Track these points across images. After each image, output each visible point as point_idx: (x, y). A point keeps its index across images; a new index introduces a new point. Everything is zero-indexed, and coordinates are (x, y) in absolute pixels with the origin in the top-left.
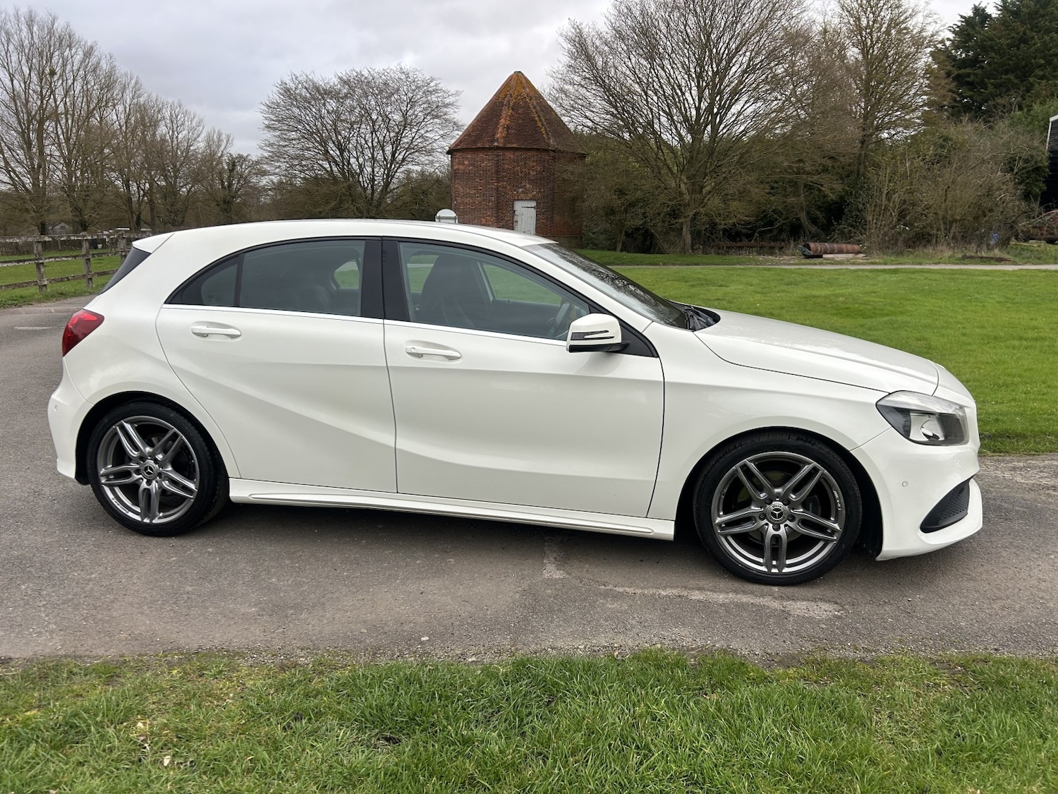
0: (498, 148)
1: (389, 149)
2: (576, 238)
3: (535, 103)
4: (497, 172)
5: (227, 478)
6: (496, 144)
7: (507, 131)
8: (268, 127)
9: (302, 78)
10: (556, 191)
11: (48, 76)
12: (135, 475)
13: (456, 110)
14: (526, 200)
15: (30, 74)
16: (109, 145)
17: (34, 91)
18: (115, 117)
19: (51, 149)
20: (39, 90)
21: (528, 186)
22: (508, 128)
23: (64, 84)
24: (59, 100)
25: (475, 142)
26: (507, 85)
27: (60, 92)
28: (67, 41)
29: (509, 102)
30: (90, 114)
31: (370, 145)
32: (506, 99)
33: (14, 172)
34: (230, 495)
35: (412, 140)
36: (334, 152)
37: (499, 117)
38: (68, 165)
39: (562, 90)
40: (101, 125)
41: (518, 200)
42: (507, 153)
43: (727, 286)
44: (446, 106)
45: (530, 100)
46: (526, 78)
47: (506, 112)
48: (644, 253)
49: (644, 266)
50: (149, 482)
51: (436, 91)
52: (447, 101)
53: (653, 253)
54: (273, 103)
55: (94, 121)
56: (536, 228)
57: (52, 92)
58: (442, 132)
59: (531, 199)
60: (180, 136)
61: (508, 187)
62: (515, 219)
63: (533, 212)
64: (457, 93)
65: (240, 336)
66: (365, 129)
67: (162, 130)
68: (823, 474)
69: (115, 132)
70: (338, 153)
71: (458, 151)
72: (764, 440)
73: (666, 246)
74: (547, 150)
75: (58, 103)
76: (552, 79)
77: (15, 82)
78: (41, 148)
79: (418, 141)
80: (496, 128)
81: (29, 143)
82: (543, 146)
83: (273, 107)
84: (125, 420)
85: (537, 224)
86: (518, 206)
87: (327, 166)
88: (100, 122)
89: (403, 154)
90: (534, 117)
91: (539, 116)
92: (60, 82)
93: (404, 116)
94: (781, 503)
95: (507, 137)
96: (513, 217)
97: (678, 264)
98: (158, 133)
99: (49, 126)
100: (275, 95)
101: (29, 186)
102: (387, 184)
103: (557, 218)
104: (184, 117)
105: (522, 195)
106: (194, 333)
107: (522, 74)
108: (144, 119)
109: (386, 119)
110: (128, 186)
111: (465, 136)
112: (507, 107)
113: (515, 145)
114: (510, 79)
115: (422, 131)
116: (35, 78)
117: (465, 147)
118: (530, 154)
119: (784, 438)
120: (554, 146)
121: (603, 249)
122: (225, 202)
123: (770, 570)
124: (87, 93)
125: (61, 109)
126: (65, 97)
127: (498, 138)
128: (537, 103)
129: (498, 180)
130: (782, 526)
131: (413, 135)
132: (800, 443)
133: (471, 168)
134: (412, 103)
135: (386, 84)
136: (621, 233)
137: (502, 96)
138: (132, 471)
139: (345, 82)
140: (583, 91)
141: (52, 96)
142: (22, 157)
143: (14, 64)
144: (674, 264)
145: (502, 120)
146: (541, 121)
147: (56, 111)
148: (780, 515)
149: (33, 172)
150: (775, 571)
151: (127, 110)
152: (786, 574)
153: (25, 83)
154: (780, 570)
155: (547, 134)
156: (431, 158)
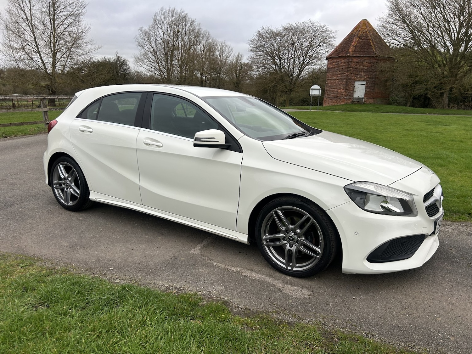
0: (349, 56)
1: (301, 58)
2: (386, 99)
3: (371, 34)
4: (348, 68)
5: (89, 190)
6: (348, 54)
7: (355, 48)
8: (251, 50)
9: (266, 29)
10: (377, 76)
11: (176, 33)
12: (63, 185)
13: (335, 40)
14: (361, 81)
15: (170, 33)
16: (196, 60)
17: (171, 39)
18: (199, 49)
19: (175, 62)
20: (173, 38)
21: (363, 74)
22: (356, 47)
23: (182, 36)
24: (180, 42)
25: (338, 54)
26: (358, 26)
27: (180, 39)
28: (184, 19)
29: (358, 34)
30: (190, 47)
31: (293, 57)
32: (357, 33)
33: (162, 71)
34: (90, 198)
35: (313, 54)
36: (277, 60)
37: (352, 41)
38: (180, 67)
39: (384, 27)
40: (194, 52)
41: (357, 81)
42: (353, 59)
43: (449, 126)
44: (330, 38)
45: (369, 33)
46: (368, 22)
47: (356, 39)
48: (424, 107)
49: (418, 114)
50: (67, 189)
51: (326, 31)
52: (331, 35)
53: (429, 108)
54: (253, 40)
55: (192, 51)
56: (365, 94)
57: (177, 39)
58: (326, 50)
59: (363, 81)
60: (223, 55)
61: (353, 75)
62: (355, 90)
63: (364, 87)
64: (336, 32)
65: (92, 132)
66: (292, 50)
67: (217, 53)
68: (313, 221)
69: (199, 54)
70: (279, 61)
71: (330, 58)
72: (285, 200)
73: (436, 104)
74: (373, 57)
75: (179, 43)
76: (379, 22)
77: (165, 35)
78: (172, 61)
79: (316, 54)
80: (350, 47)
81: (167, 59)
82: (372, 54)
83: (253, 41)
84: (60, 163)
85: (365, 92)
86: (357, 84)
87: (274, 67)
88: (194, 51)
89: (308, 61)
90: (369, 41)
91: (372, 40)
92: (181, 35)
93: (310, 43)
94: (293, 234)
95: (354, 51)
96: (354, 89)
97: (437, 114)
98: (216, 54)
99: (176, 53)
100: (254, 37)
101: (166, 76)
102: (299, 75)
103: (376, 90)
104: (226, 47)
105: (359, 79)
106: (80, 130)
107: (366, 20)
108: (210, 49)
109: (302, 44)
110: (202, 76)
111: (335, 51)
112: (356, 37)
113: (358, 55)
114: (360, 23)
115: (318, 50)
116: (172, 34)
117: (334, 56)
118: (365, 59)
119: (294, 200)
120: (378, 54)
121: (402, 105)
122: (237, 83)
123: (287, 267)
124: (190, 39)
125: (180, 46)
126: (182, 41)
127: (350, 52)
128: (373, 34)
129: (348, 72)
130: (294, 246)
131: (313, 52)
132: (302, 203)
133: (336, 66)
134: (314, 37)
135: (303, 29)
136: (410, 97)
137: (355, 31)
138: (62, 184)
139: (285, 29)
140: (395, 27)
141: (177, 41)
142: (164, 65)
143: (165, 28)
144: (434, 114)
145: (353, 43)
146: (373, 42)
147: (178, 47)
148: (293, 240)
149: (168, 71)
150: (289, 268)
151: (204, 45)
152: (295, 271)
153: (168, 36)
154: (292, 269)
155: (375, 49)
156: (320, 62)
